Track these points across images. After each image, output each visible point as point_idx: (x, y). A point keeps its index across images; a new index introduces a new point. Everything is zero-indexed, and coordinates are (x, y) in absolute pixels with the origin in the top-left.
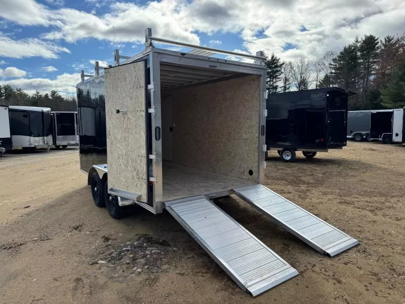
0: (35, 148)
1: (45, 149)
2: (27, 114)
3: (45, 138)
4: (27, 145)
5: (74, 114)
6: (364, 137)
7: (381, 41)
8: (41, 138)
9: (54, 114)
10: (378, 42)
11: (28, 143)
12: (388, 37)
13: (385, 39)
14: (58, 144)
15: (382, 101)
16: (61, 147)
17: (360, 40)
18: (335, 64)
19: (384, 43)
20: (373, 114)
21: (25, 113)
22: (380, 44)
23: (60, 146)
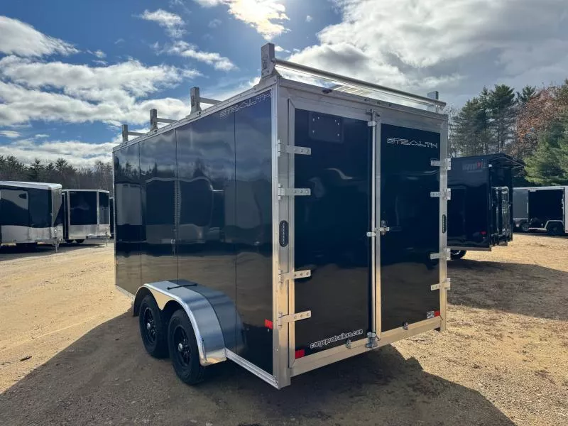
0: (35, 244)
1: (50, 245)
2: (26, 192)
3: (52, 229)
4: (23, 240)
5: (95, 193)
6: (518, 226)
7: (518, 93)
8: (46, 229)
9: (66, 192)
10: (514, 95)
11: (26, 238)
12: (527, 88)
13: (524, 91)
14: (70, 238)
15: (526, 174)
16: (75, 242)
17: (489, 91)
18: (456, 124)
19: (522, 95)
20: (530, 193)
21: (23, 192)
22: (516, 96)
23: (72, 240)
